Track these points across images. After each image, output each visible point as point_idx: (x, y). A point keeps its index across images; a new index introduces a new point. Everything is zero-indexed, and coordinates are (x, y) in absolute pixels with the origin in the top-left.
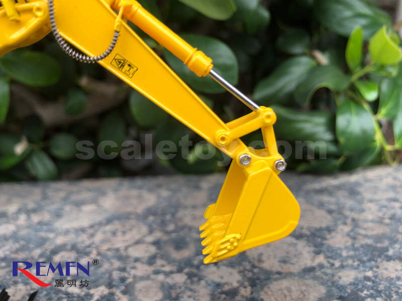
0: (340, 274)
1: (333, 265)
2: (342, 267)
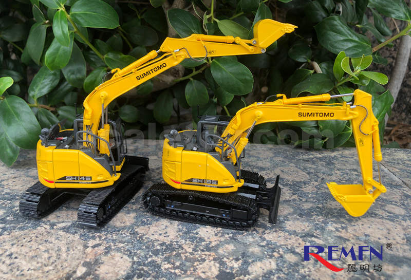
0: (304, 204)
1: (302, 200)
2: (306, 201)
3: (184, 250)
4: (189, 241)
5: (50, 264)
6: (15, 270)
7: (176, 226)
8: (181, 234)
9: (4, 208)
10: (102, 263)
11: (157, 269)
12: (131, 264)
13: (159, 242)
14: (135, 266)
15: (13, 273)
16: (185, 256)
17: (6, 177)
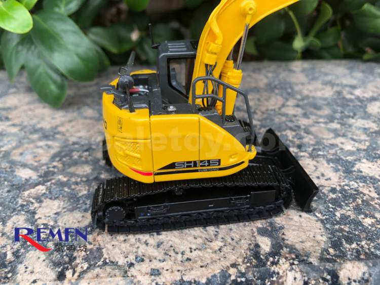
3: (367, 195)
4: (360, 182)
5: (213, 237)
6: (172, 253)
7: (326, 165)
8: (343, 174)
9: (86, 162)
10: (283, 228)
11: (360, 228)
12: (319, 224)
13: (327, 188)
14: (328, 226)
15: (173, 258)
16: (376, 204)
17: (57, 121)
